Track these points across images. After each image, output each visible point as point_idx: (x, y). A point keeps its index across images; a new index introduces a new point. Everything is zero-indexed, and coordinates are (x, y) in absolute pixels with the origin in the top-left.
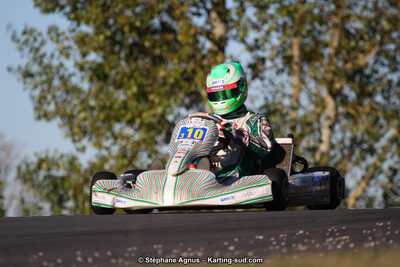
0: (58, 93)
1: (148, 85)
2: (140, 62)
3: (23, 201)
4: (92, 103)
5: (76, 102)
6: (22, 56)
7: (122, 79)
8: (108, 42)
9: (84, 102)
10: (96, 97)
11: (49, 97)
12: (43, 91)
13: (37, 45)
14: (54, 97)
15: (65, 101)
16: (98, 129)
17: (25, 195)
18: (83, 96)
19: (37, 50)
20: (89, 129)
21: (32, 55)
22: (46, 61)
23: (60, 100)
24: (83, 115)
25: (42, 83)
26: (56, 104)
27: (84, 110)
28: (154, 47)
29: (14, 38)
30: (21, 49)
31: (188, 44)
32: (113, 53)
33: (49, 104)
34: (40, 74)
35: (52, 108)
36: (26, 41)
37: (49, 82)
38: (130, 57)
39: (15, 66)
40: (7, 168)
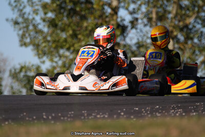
0: (32, 33)
1: (78, 30)
2: (74, 18)
3: (12, 88)
4: (49, 38)
5: (40, 38)
6: (14, 14)
7: (64, 27)
8: (58, 7)
9: (45, 38)
10: (51, 36)
11: (27, 35)
12: (24, 31)
13: (21, 8)
14: (29, 35)
15: (35, 37)
16: (52, 52)
17: (13, 85)
18: (44, 35)
19: (21, 10)
20: (47, 52)
21: (19, 13)
22: (26, 16)
23: (32, 36)
24: (44, 45)
25: (24, 27)
26: (31, 39)
27: (45, 42)
28: (81, 10)
29: (10, 4)
30: (13, 10)
31: (99, 10)
32: (60, 13)
33: (27, 38)
34: (23, 23)
35: (28, 40)
36: (16, 6)
37: (27, 27)
38: (69, 16)
39: (10, 18)
40: (4, 71)
